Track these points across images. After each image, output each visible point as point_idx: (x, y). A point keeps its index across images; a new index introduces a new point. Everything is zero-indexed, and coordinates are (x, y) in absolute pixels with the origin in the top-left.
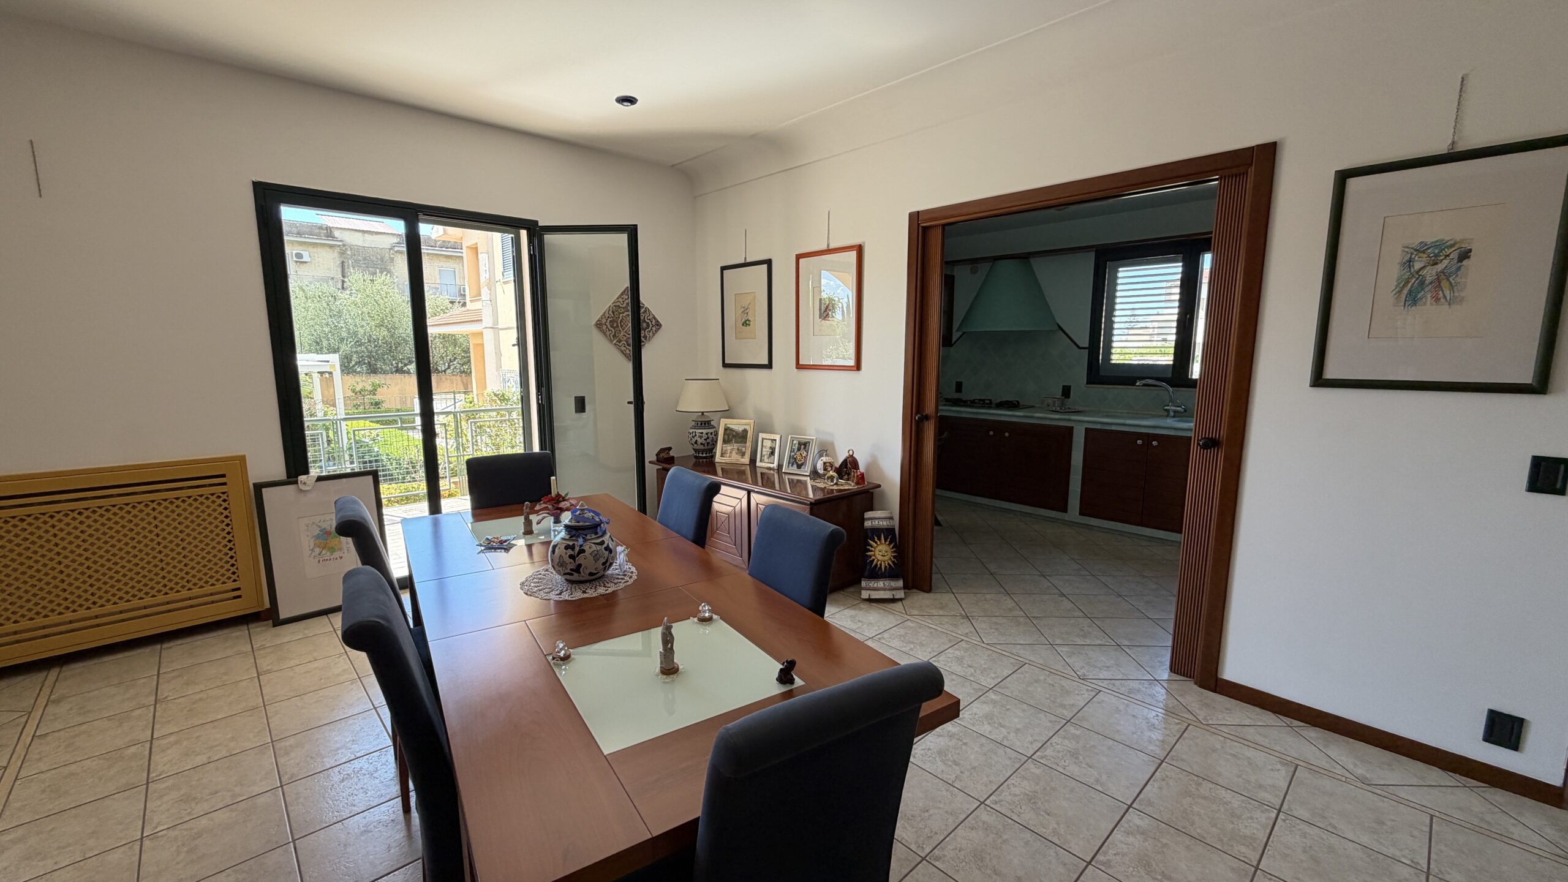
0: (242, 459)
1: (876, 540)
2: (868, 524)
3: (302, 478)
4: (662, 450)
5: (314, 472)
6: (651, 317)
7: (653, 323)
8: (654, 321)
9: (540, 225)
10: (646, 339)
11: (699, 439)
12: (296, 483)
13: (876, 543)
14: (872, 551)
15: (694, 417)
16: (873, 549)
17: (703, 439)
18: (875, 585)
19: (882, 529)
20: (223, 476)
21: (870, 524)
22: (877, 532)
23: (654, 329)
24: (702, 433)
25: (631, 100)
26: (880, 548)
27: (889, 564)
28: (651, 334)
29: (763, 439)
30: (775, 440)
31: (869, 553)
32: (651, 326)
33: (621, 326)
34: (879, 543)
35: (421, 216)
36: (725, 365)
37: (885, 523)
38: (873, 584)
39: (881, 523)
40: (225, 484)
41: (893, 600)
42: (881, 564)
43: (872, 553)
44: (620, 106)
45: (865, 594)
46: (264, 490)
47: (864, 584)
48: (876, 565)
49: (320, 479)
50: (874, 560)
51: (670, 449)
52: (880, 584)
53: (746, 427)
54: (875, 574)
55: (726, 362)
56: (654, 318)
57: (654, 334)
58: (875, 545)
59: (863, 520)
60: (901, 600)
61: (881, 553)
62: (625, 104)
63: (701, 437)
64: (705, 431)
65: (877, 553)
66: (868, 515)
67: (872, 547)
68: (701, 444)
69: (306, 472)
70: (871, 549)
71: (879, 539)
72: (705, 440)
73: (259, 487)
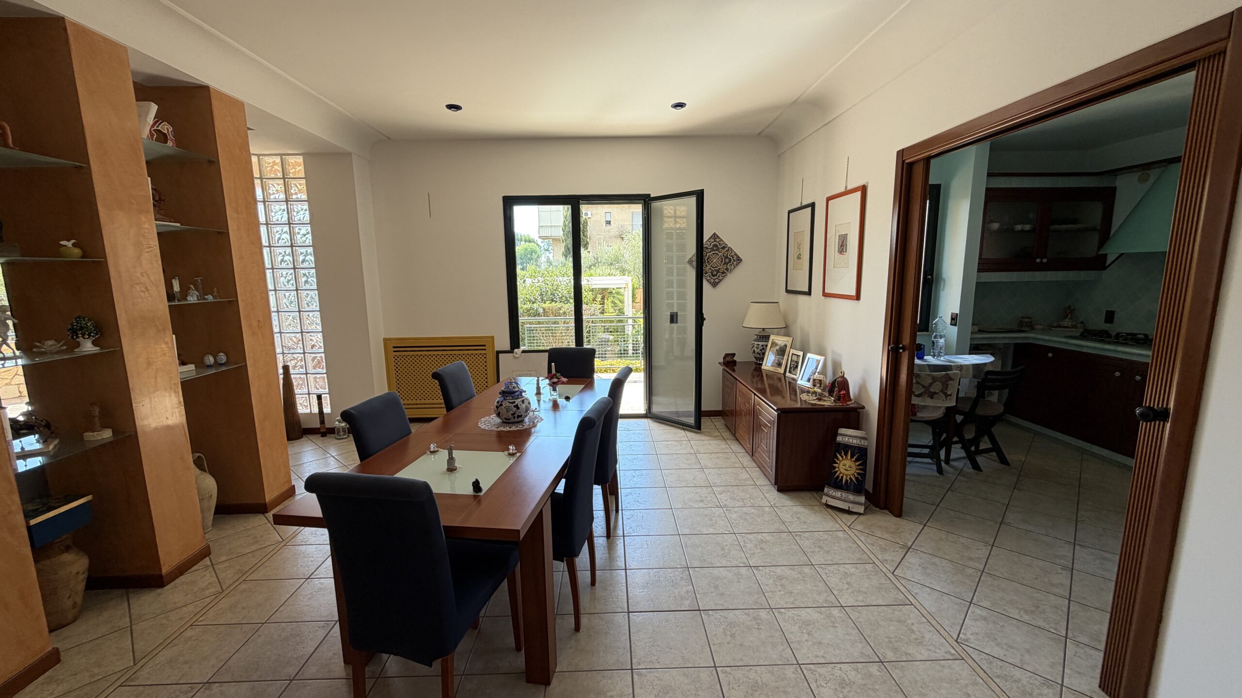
0: (493, 338)
1: (843, 454)
2: (839, 439)
3: (516, 350)
4: (727, 355)
5: (522, 348)
6: (733, 254)
7: (735, 259)
8: (735, 257)
9: (651, 196)
10: (728, 271)
11: (756, 349)
12: (513, 352)
13: (842, 457)
14: (837, 463)
15: (757, 332)
16: (838, 462)
17: (759, 349)
18: (834, 494)
19: (852, 446)
20: (485, 346)
21: (841, 439)
22: (846, 448)
23: (735, 263)
24: (759, 345)
25: (680, 105)
26: (844, 462)
27: (851, 479)
28: (732, 267)
29: (793, 354)
30: (799, 356)
31: (835, 465)
32: (733, 261)
33: (708, 262)
34: (844, 458)
35: (581, 202)
36: (788, 291)
37: (855, 441)
38: (832, 492)
39: (851, 441)
40: (485, 350)
41: (849, 512)
42: (842, 477)
43: (837, 465)
44: (674, 109)
45: (825, 499)
46: (500, 355)
47: (826, 490)
48: (838, 476)
49: (524, 352)
50: (837, 471)
51: (734, 355)
52: (838, 494)
53: (786, 343)
54: (838, 485)
55: (788, 289)
56: (736, 254)
57: (735, 267)
58: (841, 459)
59: (836, 434)
60: (859, 514)
61: (846, 467)
62: (678, 108)
63: (757, 348)
64: (761, 343)
65: (841, 466)
66: (842, 431)
67: (838, 460)
68: (758, 353)
69: (518, 347)
70: (837, 461)
71: (846, 454)
72: (761, 350)
73: (498, 353)
